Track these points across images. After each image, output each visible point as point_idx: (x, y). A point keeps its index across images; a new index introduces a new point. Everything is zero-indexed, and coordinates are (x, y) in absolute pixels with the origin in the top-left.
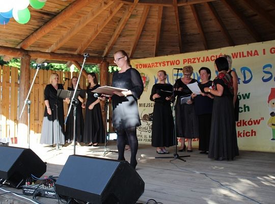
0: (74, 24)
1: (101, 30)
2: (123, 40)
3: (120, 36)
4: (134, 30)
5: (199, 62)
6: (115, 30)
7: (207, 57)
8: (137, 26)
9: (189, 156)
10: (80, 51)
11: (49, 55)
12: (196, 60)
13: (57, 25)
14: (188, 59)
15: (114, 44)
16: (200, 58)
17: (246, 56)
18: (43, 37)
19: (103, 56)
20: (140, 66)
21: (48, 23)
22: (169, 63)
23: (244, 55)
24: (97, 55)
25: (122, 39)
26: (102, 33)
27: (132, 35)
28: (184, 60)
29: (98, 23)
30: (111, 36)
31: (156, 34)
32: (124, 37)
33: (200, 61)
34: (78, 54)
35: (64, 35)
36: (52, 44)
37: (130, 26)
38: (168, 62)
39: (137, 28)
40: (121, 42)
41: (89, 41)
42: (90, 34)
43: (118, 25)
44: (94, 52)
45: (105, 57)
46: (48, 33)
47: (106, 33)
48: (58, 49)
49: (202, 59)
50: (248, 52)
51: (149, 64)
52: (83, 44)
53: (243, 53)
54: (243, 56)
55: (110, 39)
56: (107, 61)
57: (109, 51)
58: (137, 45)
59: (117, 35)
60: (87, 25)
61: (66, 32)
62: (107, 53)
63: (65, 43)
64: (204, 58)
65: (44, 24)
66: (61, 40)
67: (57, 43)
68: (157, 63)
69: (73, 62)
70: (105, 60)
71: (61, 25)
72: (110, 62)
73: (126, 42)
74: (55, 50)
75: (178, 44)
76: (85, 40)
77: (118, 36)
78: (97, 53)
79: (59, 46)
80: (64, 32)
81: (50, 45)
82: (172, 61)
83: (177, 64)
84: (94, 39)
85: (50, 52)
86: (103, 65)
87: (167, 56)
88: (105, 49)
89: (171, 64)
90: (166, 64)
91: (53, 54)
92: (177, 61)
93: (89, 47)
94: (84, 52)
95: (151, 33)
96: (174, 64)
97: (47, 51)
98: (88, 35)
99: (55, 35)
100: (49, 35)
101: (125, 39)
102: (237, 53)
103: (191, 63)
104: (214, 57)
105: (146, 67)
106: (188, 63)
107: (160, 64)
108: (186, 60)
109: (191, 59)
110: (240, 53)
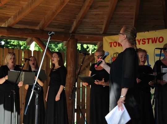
2: (95, 13)
3: (91, 7)
11: (6, 31)
15: (84, 17)
19: (71, 32)
20: (115, 44)
22: (150, 41)
24: (63, 30)
27: (106, 7)
30: (80, 8)
32: (96, 9)
34: (40, 30)
35: (24, 6)
36: (9, 18)
38: (148, 39)
41: (54, 14)
44: (60, 26)
45: (73, 32)
46: (5, 4)
47: (75, 4)
48: (17, 23)
55: (79, 12)
56: (76, 37)
57: (77, 26)
59: (88, 6)
61: (27, 3)
62: (76, 29)
63: (26, 17)
66: (20, 13)
67: (15, 17)
69: (34, 39)
70: (73, 37)
72: (78, 39)
73: (98, 14)
74: (13, 25)
76: (49, 13)
77: (89, 8)
78: (63, 28)
79: (18, 19)
80: (24, 3)
81: (7, 18)
82: (154, 38)
83: (160, 42)
84: (59, 11)
85: (6, 26)
86: (70, 43)
87: (148, 32)
88: (73, 23)
89: (153, 42)
90: (147, 41)
91: (10, 29)
92: (160, 37)
93: (54, 21)
94: (47, 27)
95: (130, 4)
96: (156, 42)
97: (3, 26)
98: (53, 7)
99: (13, 7)
100: (6, 7)
101: (97, 11)
105: (121, 46)
107: (139, 42)
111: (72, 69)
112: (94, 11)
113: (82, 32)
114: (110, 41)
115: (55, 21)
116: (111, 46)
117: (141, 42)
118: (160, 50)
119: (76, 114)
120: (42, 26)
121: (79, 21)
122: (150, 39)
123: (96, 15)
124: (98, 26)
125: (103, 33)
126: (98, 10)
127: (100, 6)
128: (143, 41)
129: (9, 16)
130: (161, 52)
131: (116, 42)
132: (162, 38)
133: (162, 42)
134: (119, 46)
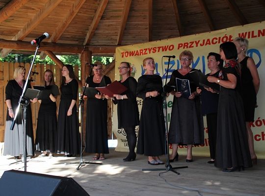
0: (44, 5)
1: (77, 11)
3: (102, 18)
4: (120, 11)
5: (197, 46)
6: (96, 11)
7: (208, 40)
8: (123, 5)
9: (187, 167)
10: (55, 39)
11: (15, 44)
12: (194, 45)
13: (21, 6)
14: (185, 44)
15: (97, 28)
16: (199, 41)
17: (256, 36)
18: (6, 21)
19: (85, 44)
20: (127, 54)
21: (10, 4)
22: (161, 49)
23: (255, 35)
24: (77, 42)
25: (107, 22)
26: (79, 14)
28: (179, 45)
29: (73, 2)
30: (92, 19)
31: (147, 14)
33: (199, 45)
34: (52, 42)
35: (33, 18)
36: (19, 31)
37: (114, 5)
38: (159, 48)
39: (123, 7)
40: (105, 25)
41: (64, 25)
42: (64, 16)
43: (99, 4)
44: (73, 38)
45: (87, 44)
46: (11, 17)
47: (85, 15)
48: (26, 37)
49: (201, 42)
50: (259, 31)
51: (137, 51)
52: (57, 28)
53: (253, 32)
54: (253, 36)
55: (91, 23)
56: (90, 49)
57: (91, 37)
58: (125, 29)
59: (99, 16)
60: (59, 5)
61: (35, 14)
62: (89, 40)
63: (35, 29)
64: (204, 41)
65: (5, 5)
66: (28, 25)
67: (25, 29)
68: (146, 50)
69: (46, 52)
70: (86, 49)
71: (26, 5)
72: (93, 51)
73: (111, 25)
74: (23, 38)
75: (177, 26)
76: (60, 25)
77: (100, 18)
78: (77, 41)
79: (27, 32)
80: (32, 15)
81: (17, 31)
82: (165, 46)
83: (170, 50)
84: (69, 22)
85: (16, 40)
86: (84, 55)
87: (159, 41)
88: (86, 35)
89: (163, 50)
90: (157, 49)
91: (20, 42)
92: (171, 46)
93: (65, 33)
94: (59, 40)
95: (142, 14)
96: (166, 50)
97: (13, 40)
98: (63, 18)
99: (21, 19)
100: (13, 19)
101: (110, 22)
102: (246, 33)
103: (187, 48)
104: (216, 39)
105: (133, 55)
106: (184, 48)
107: (150, 51)
108: (182, 44)
109: (188, 44)
110: (249, 33)
112: (106, 22)
113: (97, 44)
114: (123, 52)
115: (67, 33)
116: (123, 57)
117: (152, 50)
118: (168, 58)
120: (54, 39)
121: (92, 32)
122: (161, 47)
123: (109, 25)
124: (112, 37)
125: (118, 45)
127: (112, 16)
129: (18, 29)
130: (169, 60)
131: (128, 52)
132: (173, 46)
133: (172, 49)
134: (130, 55)
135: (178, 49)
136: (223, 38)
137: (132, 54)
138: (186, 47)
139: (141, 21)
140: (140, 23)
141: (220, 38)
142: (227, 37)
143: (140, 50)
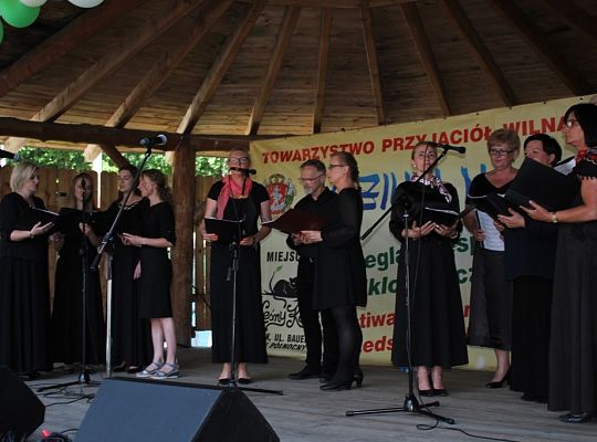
1: (175, 66)
2: (233, 91)
3: (224, 80)
4: (261, 67)
6: (210, 65)
7: (443, 134)
10: (122, 119)
14: (396, 140)
16: (425, 136)
19: (180, 131)
20: (274, 156)
23: (535, 129)
24: (165, 127)
25: (231, 89)
26: (178, 72)
27: (255, 78)
28: (384, 141)
30: (200, 81)
31: (317, 75)
32: (234, 82)
34: (115, 127)
36: (48, 101)
37: (248, 55)
38: (344, 147)
40: (229, 95)
43: (218, 53)
45: (187, 133)
47: (189, 73)
49: (430, 138)
50: (544, 122)
51: (297, 152)
53: (531, 122)
55: (198, 89)
56: (193, 143)
57: (195, 117)
62: (192, 125)
64: (435, 135)
67: (62, 99)
68: (316, 149)
70: (186, 143)
71: (73, 52)
72: (198, 146)
73: (239, 94)
77: (220, 81)
78: (165, 124)
82: (356, 144)
83: (366, 152)
84: (157, 88)
85: (42, 120)
86: (181, 154)
87: (342, 132)
91: (49, 125)
92: (367, 143)
96: (358, 152)
97: (34, 119)
102: (518, 124)
103: (402, 149)
104: (460, 133)
105: (288, 160)
106: (395, 149)
107: (324, 152)
108: (390, 141)
109: (402, 140)
110: (524, 123)
111: (184, 211)
112: (229, 88)
113: (205, 132)
114: (265, 151)
116: (266, 161)
117: (329, 152)
119: (194, 304)
120: (120, 119)
122: (347, 145)
123: (234, 95)
125: (251, 134)
126: (238, 86)
127: (242, 78)
128: (332, 150)
131: (276, 153)
132: (371, 143)
133: (371, 151)
134: (282, 160)
135: (384, 150)
136: (473, 131)
137: (286, 156)
138: (398, 148)
139: (300, 88)
140: (298, 91)
141: (466, 131)
142: (480, 130)
143: (304, 151)
